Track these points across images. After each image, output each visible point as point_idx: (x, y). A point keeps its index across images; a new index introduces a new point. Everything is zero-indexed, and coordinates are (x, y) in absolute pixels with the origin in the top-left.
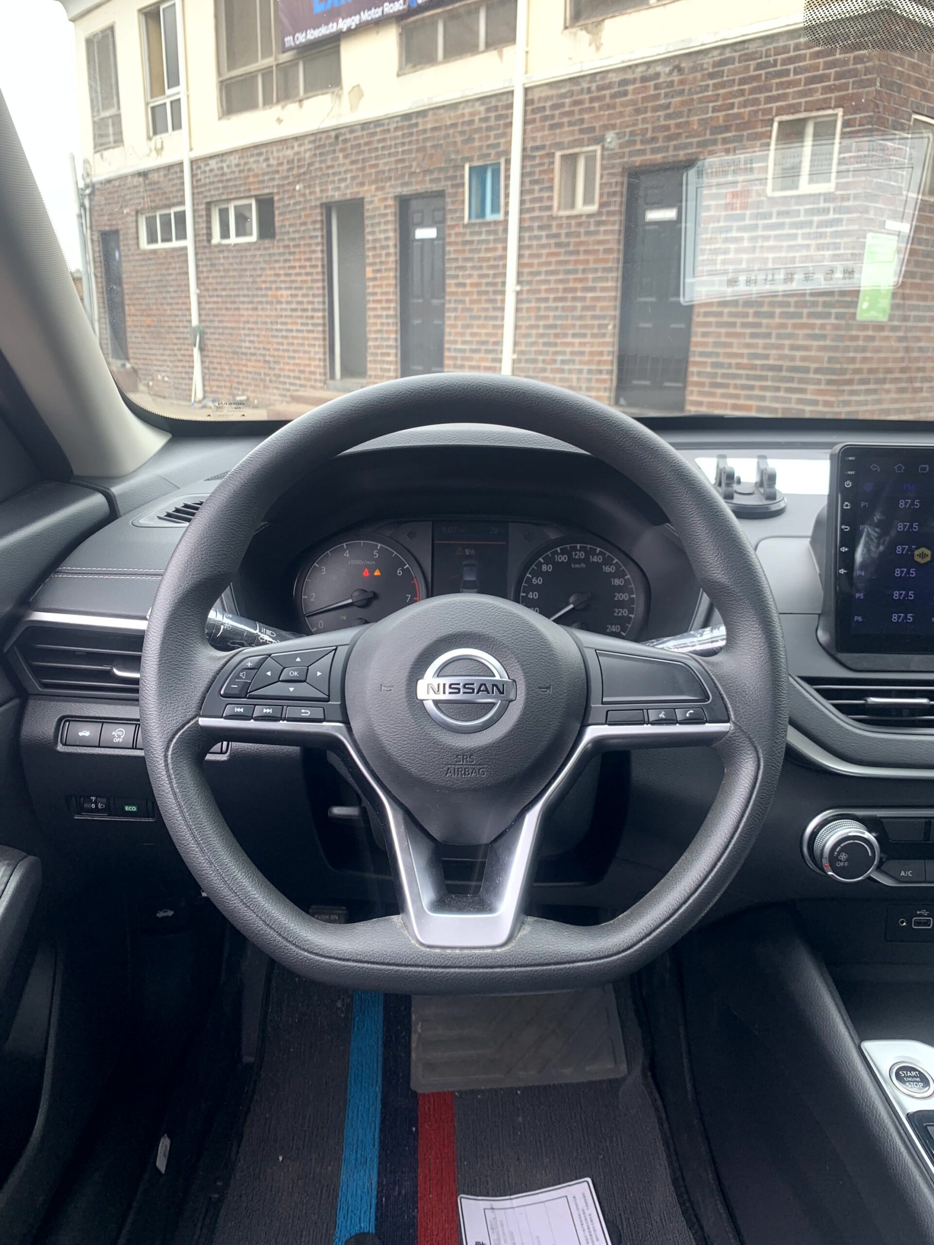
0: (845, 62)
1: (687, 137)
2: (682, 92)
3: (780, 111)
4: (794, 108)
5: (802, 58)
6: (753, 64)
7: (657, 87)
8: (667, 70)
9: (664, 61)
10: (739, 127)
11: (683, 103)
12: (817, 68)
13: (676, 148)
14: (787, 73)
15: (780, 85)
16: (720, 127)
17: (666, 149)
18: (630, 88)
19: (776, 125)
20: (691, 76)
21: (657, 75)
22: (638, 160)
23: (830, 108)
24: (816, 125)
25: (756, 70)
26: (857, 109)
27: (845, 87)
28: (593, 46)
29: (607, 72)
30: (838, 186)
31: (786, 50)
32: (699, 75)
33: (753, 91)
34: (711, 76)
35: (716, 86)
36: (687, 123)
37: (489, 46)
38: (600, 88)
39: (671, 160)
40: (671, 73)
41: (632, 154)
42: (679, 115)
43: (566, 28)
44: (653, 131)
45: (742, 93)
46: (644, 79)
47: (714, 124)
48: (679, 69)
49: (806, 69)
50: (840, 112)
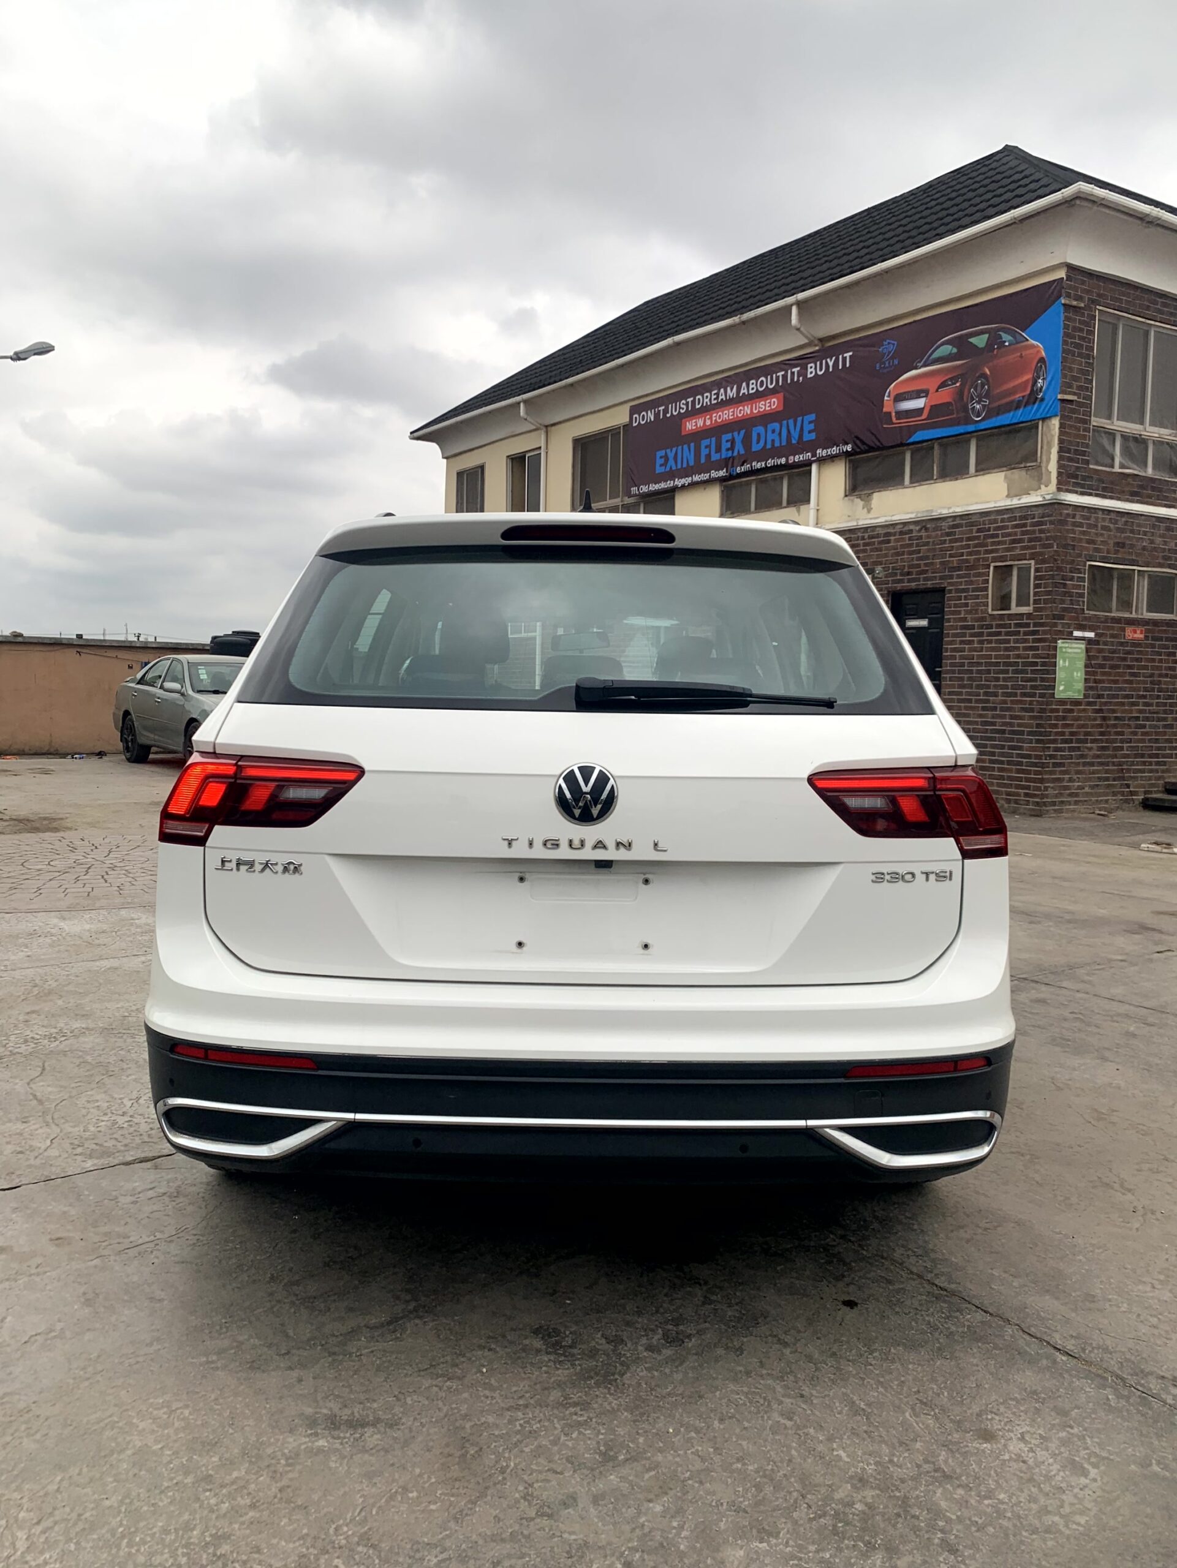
0: (1034, 532)
1: (933, 573)
2: (927, 544)
3: (994, 560)
4: (1002, 559)
5: (1006, 527)
6: (975, 528)
7: (910, 539)
8: (918, 528)
9: (916, 523)
10: (968, 568)
11: (929, 550)
12: (1016, 534)
13: (926, 579)
14: (997, 536)
15: (993, 544)
16: (954, 567)
17: (918, 580)
18: (892, 538)
19: (992, 568)
20: (933, 534)
21: (911, 531)
22: (899, 586)
23: (1025, 559)
24: (1019, 569)
25: (977, 532)
26: (1044, 561)
27: (1034, 547)
28: (865, 510)
29: (876, 527)
30: (1035, 609)
31: (995, 521)
32: (939, 533)
33: (976, 546)
34: (948, 534)
35: (951, 541)
36: (932, 563)
37: (792, 502)
38: (871, 537)
39: (921, 587)
40: (920, 530)
41: (894, 582)
42: (927, 558)
43: (846, 496)
44: (909, 568)
45: (968, 546)
46: (901, 533)
47: (951, 565)
48: (927, 529)
49: (1009, 535)
50: (1032, 562)
